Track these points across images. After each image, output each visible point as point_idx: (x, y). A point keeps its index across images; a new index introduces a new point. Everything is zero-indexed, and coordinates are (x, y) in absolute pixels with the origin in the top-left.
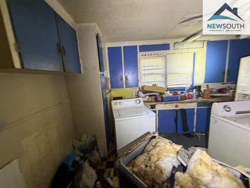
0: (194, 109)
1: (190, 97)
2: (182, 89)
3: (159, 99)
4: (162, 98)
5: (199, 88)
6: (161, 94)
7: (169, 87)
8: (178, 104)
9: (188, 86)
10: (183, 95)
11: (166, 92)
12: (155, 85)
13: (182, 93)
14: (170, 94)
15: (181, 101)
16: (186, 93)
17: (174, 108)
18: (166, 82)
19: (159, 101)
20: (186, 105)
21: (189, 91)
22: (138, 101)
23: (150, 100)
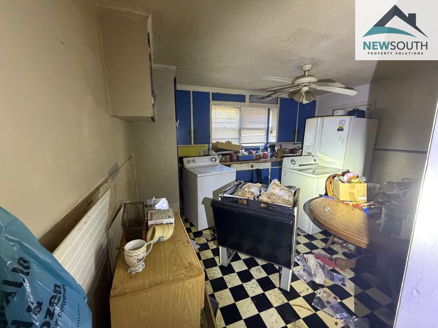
0: (269, 169)
1: (265, 156)
2: (257, 149)
3: (235, 158)
4: (238, 156)
5: (273, 147)
6: (237, 152)
7: (244, 145)
8: (254, 164)
9: (262, 145)
10: (257, 154)
11: (241, 151)
12: (229, 142)
13: (256, 153)
14: (246, 153)
15: (257, 161)
16: (260, 153)
17: (250, 169)
18: (240, 139)
19: (234, 161)
20: (261, 165)
21: (263, 151)
22: (214, 159)
23: (223, 160)
